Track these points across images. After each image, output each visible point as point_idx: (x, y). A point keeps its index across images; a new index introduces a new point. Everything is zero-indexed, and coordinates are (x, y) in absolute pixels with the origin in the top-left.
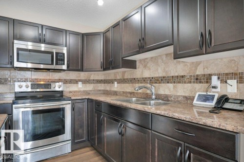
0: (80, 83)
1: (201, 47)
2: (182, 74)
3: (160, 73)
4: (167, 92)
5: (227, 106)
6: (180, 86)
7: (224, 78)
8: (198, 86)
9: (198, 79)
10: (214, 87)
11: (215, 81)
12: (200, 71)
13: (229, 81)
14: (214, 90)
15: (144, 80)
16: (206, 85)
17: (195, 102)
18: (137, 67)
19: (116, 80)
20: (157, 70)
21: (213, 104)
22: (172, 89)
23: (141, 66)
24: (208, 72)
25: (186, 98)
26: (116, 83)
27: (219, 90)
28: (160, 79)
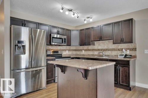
0: (67, 51)
1: (121, 42)
2: (114, 48)
3: (105, 47)
4: (108, 54)
5: (127, 57)
6: (113, 52)
7: (126, 50)
8: (119, 52)
9: (119, 50)
10: (124, 52)
11: (124, 50)
12: (119, 47)
13: (127, 50)
14: (123, 53)
15: (99, 50)
16: (121, 52)
17: (119, 56)
18: (95, 45)
19: (83, 50)
20: (104, 46)
21: (124, 56)
22: (110, 53)
23: (97, 44)
24: (122, 48)
25: (115, 56)
26: (83, 51)
27: (125, 53)
28: (106, 50)
